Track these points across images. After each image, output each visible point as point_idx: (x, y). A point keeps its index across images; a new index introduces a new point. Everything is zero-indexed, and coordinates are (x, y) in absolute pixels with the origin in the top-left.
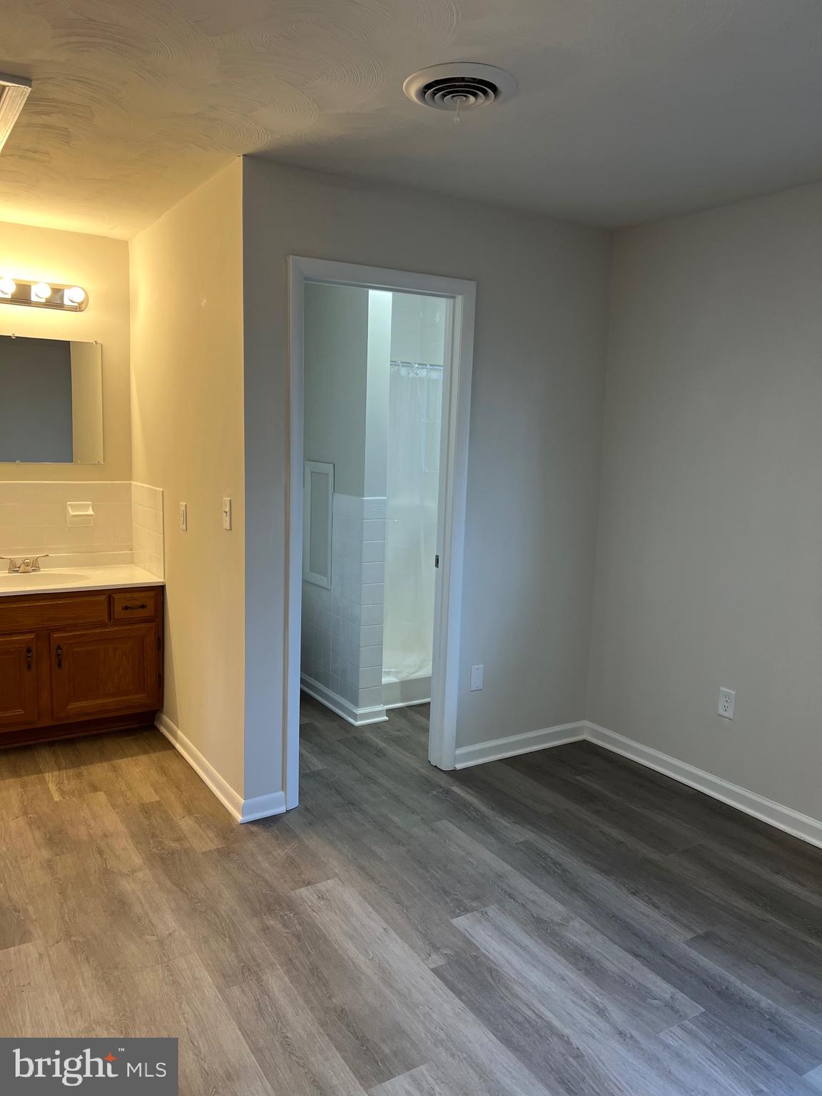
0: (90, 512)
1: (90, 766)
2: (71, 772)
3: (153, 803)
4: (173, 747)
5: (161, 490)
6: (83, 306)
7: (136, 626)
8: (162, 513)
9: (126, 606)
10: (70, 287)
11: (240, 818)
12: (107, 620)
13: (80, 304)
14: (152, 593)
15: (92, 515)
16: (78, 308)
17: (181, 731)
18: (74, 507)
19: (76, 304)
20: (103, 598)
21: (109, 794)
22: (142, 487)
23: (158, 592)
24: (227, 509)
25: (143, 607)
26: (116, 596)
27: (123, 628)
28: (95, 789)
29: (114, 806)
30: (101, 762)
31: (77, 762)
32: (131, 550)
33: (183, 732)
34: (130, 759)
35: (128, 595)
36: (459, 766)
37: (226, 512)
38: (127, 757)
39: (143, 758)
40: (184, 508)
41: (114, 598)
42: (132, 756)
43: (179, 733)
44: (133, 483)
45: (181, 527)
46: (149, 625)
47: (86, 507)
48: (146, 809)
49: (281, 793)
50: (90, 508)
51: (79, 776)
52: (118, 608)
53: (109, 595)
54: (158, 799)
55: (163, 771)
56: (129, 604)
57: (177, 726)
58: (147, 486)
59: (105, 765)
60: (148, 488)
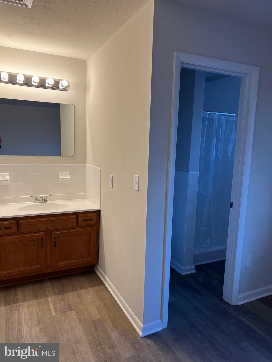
0: (69, 177)
1: (68, 294)
2: (60, 297)
3: (97, 319)
4: (104, 284)
5: (100, 168)
6: (67, 88)
7: (88, 228)
8: (100, 179)
9: (84, 220)
10: (62, 80)
11: (141, 334)
12: (76, 226)
13: (66, 87)
14: (95, 214)
15: (70, 178)
16: (65, 89)
17: (107, 276)
18: (62, 175)
19: (64, 88)
20: (74, 216)
21: (77, 313)
22: (91, 167)
23: (97, 213)
24: (137, 181)
25: (91, 220)
26: (80, 215)
27: (82, 229)
28: (71, 309)
29: (80, 321)
30: (73, 291)
31: (63, 291)
32: (85, 193)
33: (108, 277)
34: (85, 290)
35: (85, 215)
36: (239, 304)
37: (136, 182)
38: (84, 289)
39: (91, 289)
40: (111, 178)
41: (79, 216)
42: (86, 288)
43: (106, 278)
44: (87, 164)
45: (110, 186)
46: (94, 227)
47: (67, 175)
48: (95, 323)
49: (160, 320)
50: (69, 175)
51: (64, 299)
52: (81, 220)
53: (77, 215)
54: (99, 317)
55: (100, 298)
56: (85, 219)
57: (105, 274)
58: (93, 166)
59: (75, 293)
60: (94, 167)
